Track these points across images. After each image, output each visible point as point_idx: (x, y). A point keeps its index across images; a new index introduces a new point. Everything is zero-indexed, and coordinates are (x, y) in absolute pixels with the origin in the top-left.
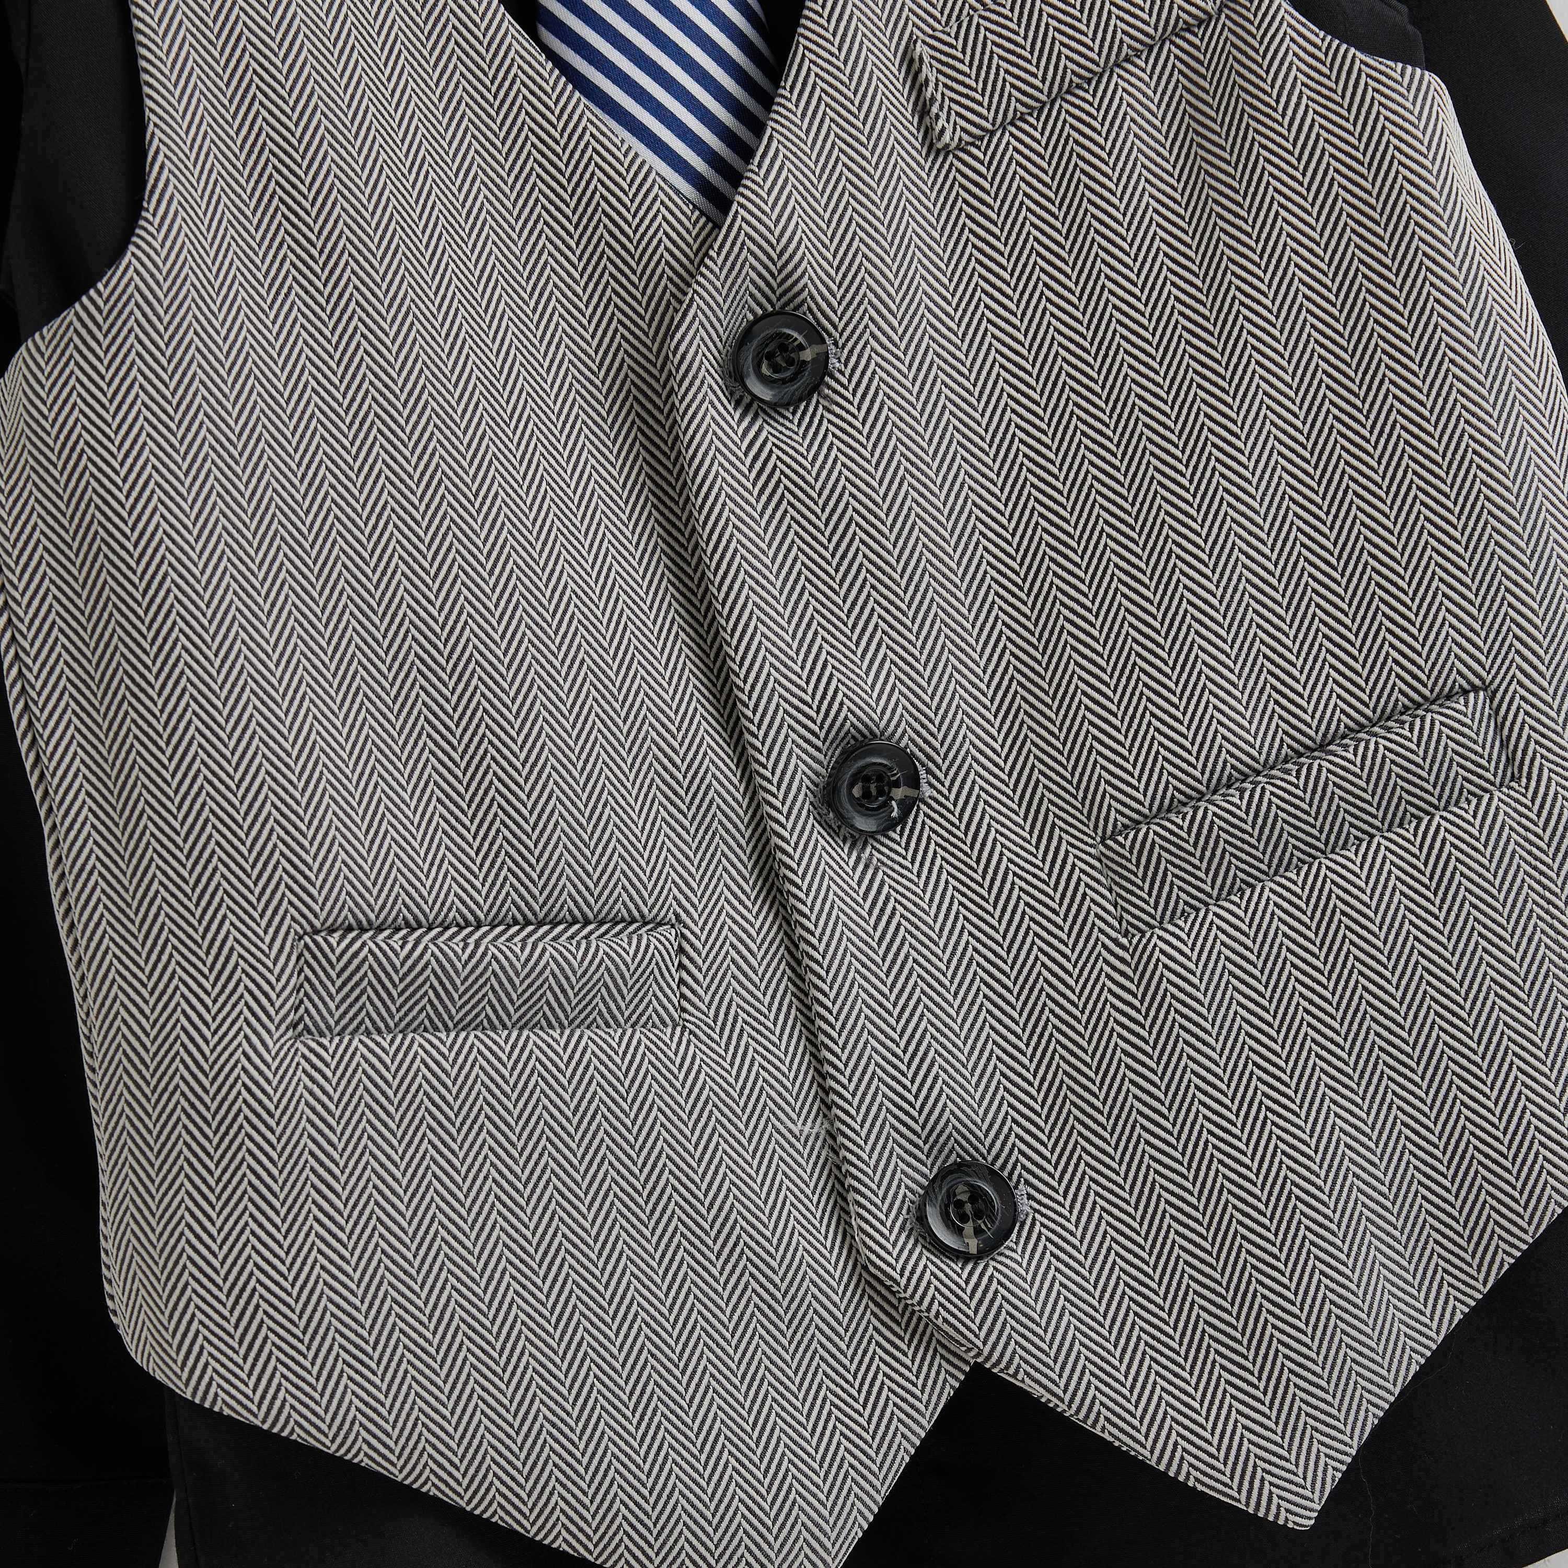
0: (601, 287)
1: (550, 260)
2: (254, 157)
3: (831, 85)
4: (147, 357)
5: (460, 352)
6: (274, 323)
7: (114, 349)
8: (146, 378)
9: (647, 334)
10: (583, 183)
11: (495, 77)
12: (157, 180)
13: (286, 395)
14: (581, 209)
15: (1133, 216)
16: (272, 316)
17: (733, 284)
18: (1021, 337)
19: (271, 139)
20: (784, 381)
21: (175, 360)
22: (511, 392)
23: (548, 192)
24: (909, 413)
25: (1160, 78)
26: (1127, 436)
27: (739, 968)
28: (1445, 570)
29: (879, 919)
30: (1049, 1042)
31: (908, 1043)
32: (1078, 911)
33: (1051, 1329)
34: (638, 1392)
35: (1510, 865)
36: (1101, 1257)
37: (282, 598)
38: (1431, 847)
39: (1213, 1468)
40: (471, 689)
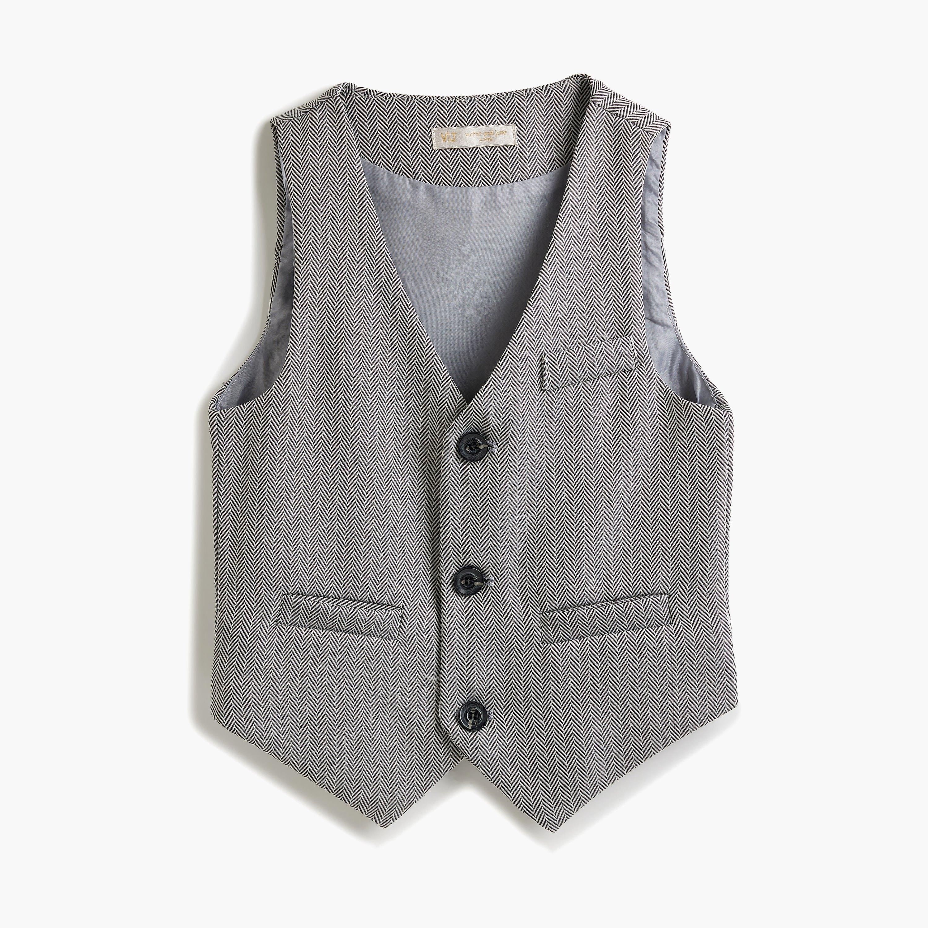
1: (413, 397)
3: (513, 361)
10: (428, 377)
11: (409, 338)
12: (287, 363)
14: (426, 385)
19: (327, 351)
20: (473, 453)
23: (417, 377)
25: (612, 383)
30: (511, 669)
31: (468, 660)
32: (530, 632)
34: (358, 748)
38: (640, 639)
39: (530, 808)
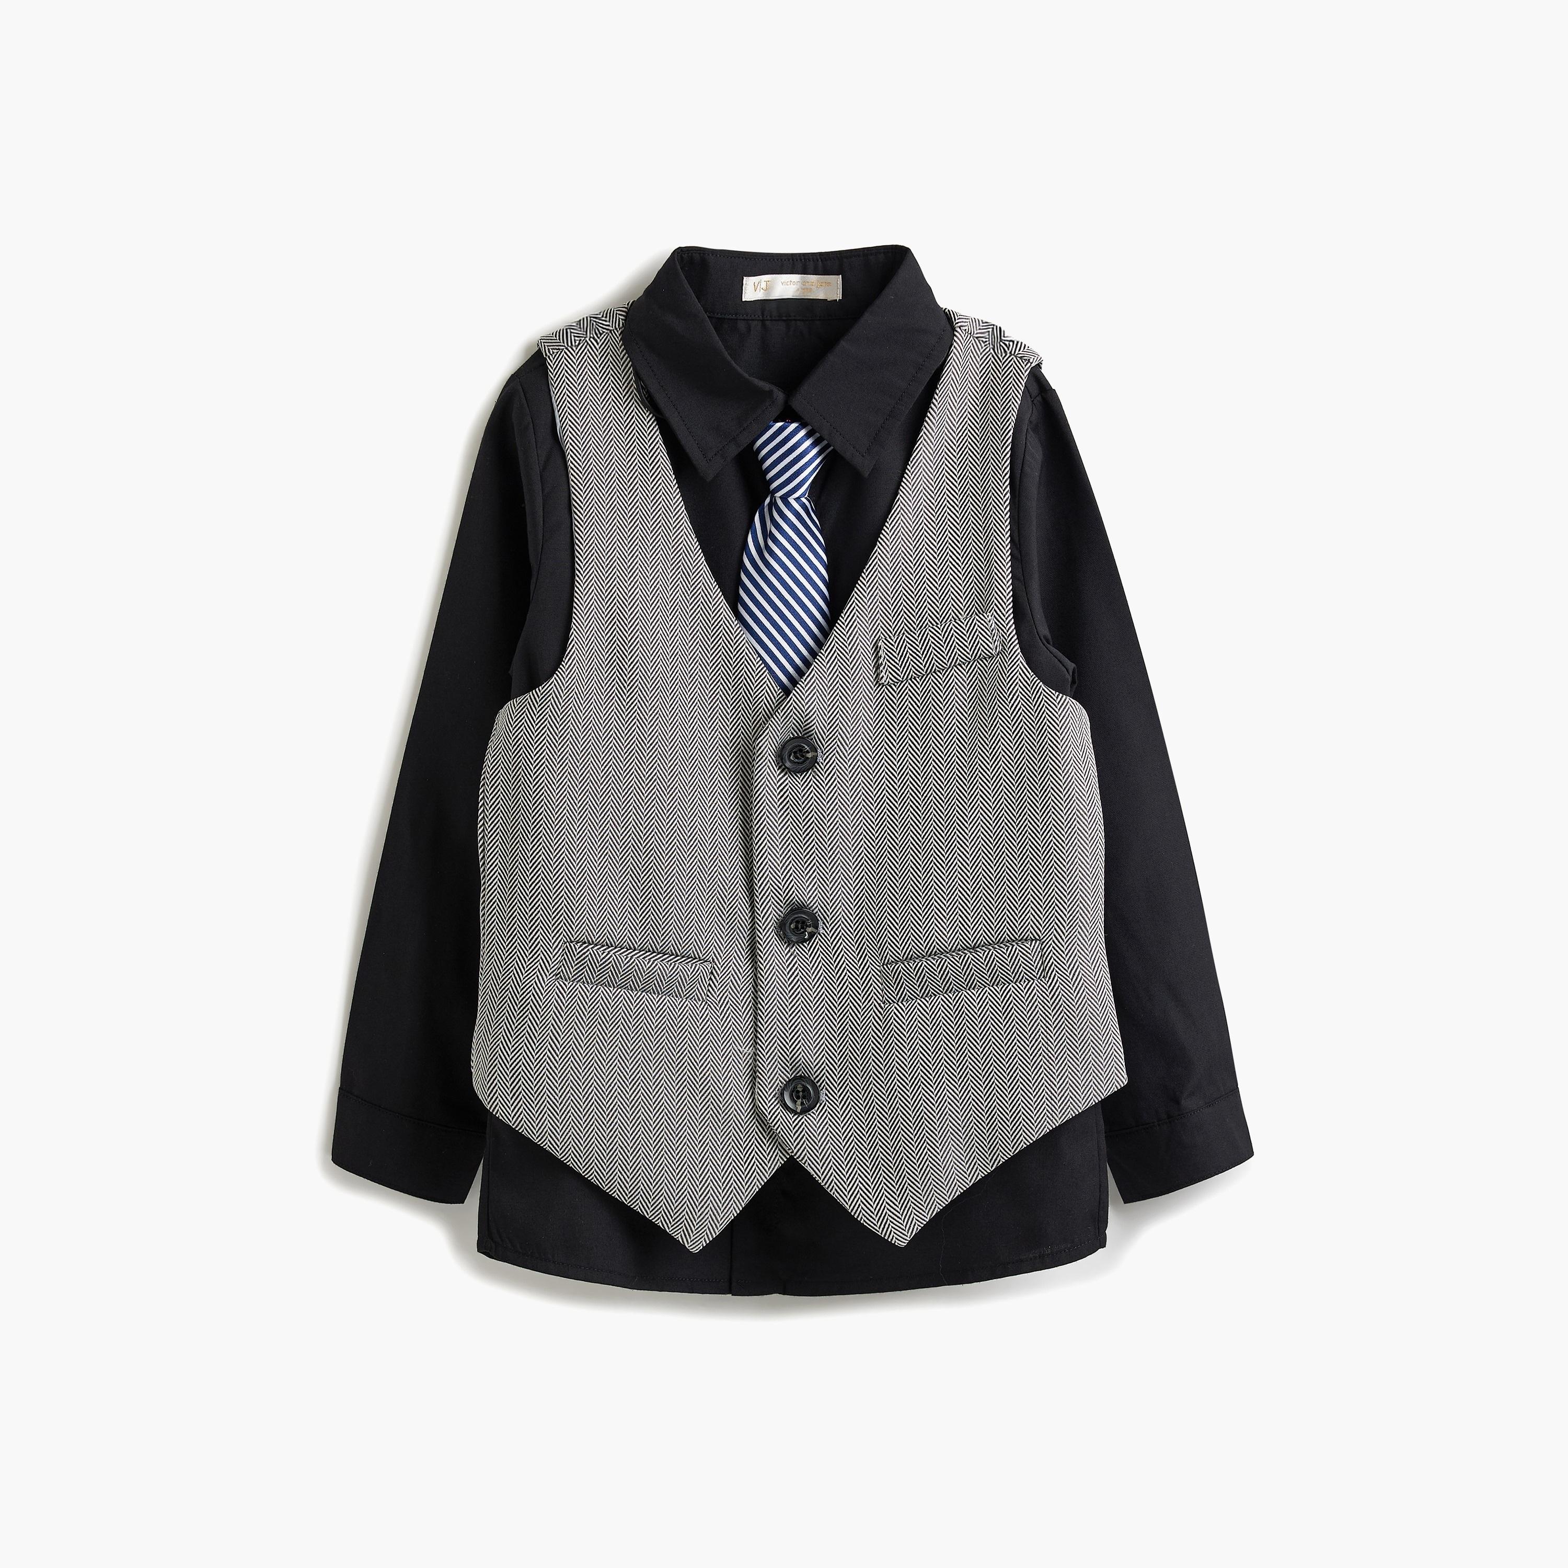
0: (737, 712)
1: (720, 698)
2: (610, 645)
3: (841, 653)
4: (552, 717)
5: (675, 731)
6: (604, 710)
7: (541, 712)
8: (550, 725)
9: (751, 734)
10: (739, 671)
11: (713, 624)
12: (570, 651)
13: (603, 738)
14: (736, 681)
15: (948, 726)
16: (604, 707)
17: (785, 724)
18: (896, 763)
19: (618, 640)
20: (798, 763)
21: (563, 720)
22: (692, 748)
23: (725, 672)
24: (845, 784)
25: (971, 674)
26: (926, 811)
27: (733, 984)
28: (1034, 892)
29: (791, 976)
30: (846, 1037)
31: (792, 1026)
32: (868, 990)
33: (822, 1148)
35: (1034, 1010)
36: (848, 1124)
37: (585, 815)
38: (1006, 997)
39: (871, 1217)
40: (650, 860)
